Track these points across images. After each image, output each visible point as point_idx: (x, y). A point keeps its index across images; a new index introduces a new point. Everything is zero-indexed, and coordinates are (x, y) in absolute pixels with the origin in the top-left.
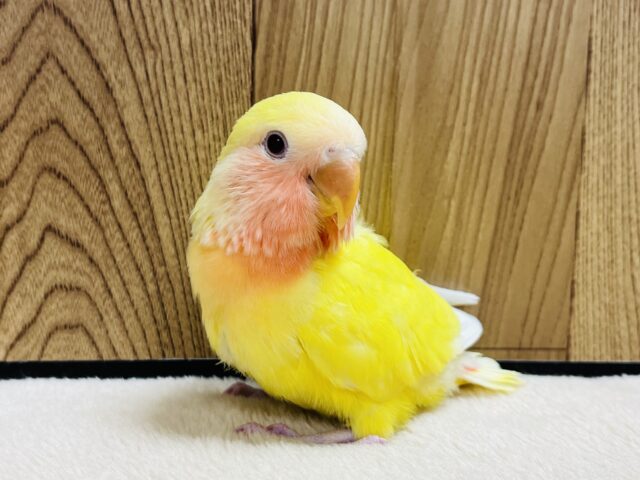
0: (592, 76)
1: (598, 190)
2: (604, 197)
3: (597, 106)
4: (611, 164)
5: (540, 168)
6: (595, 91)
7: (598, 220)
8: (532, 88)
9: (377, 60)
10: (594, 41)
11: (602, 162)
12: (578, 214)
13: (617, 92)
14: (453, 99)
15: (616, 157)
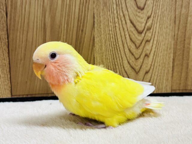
0: (95, 23)
1: (99, 51)
2: (100, 53)
3: (97, 30)
4: (102, 45)
5: (84, 47)
6: (96, 27)
7: (99, 59)
8: (80, 26)
9: (40, 20)
10: (95, 14)
11: (99, 44)
12: (94, 58)
13: (102, 27)
14: (60, 29)
15: (103, 43)
